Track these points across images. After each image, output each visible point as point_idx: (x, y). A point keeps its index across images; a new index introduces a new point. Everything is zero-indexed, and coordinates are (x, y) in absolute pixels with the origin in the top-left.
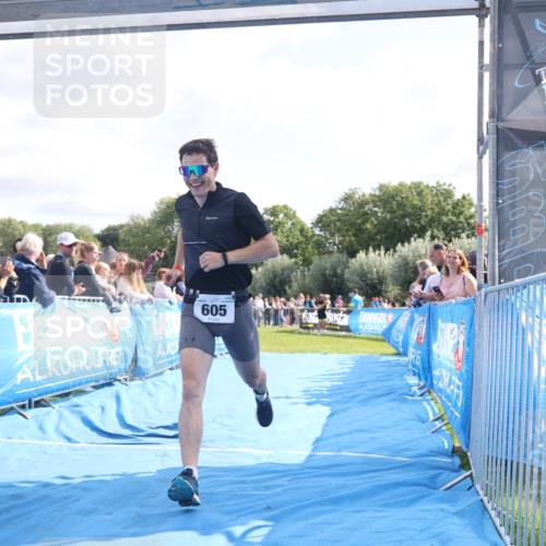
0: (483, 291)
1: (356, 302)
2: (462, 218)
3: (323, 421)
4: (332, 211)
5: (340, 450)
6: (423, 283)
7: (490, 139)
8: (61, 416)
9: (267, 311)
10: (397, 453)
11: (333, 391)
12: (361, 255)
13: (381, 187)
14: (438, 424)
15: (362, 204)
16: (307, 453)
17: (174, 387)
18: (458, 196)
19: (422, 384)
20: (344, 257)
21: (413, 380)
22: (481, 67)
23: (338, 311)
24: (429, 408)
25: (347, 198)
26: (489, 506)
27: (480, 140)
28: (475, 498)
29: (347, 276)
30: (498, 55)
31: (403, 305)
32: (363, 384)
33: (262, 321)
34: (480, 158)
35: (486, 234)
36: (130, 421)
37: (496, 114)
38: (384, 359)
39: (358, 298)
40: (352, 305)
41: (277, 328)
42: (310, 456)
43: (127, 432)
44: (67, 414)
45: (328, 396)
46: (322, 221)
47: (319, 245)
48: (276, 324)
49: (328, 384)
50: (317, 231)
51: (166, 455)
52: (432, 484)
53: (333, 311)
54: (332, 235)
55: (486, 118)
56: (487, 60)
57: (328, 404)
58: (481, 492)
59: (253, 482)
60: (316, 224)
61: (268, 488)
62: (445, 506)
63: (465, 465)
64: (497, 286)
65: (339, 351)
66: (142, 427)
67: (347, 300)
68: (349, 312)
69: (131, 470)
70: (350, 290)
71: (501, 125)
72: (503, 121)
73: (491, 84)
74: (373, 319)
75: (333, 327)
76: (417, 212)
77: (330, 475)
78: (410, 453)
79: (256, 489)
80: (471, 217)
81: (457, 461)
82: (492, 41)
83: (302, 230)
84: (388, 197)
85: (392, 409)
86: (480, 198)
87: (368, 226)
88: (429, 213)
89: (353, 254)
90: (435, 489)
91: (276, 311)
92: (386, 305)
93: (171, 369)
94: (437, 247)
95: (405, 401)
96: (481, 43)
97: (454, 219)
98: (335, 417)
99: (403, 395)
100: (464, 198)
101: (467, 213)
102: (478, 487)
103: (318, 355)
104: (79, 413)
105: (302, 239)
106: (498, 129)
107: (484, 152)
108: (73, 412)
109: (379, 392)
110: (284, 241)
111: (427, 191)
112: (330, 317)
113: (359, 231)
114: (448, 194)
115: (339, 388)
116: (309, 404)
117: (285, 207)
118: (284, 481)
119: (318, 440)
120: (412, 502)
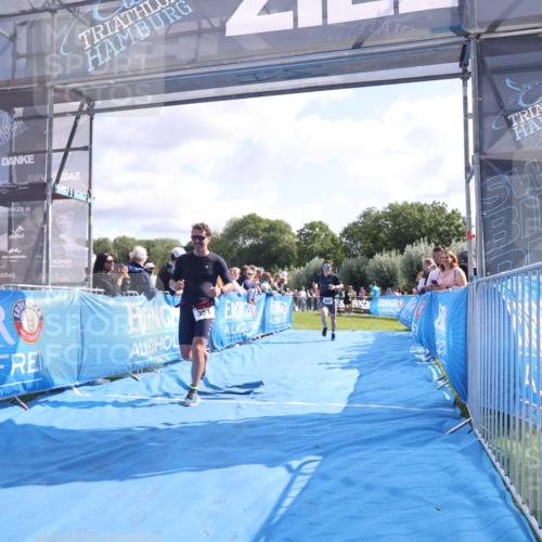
0: (475, 281)
1: (375, 292)
2: (452, 228)
3: (354, 381)
4: (355, 224)
5: (367, 403)
6: (426, 276)
7: (475, 168)
8: (162, 378)
9: (309, 300)
10: (413, 405)
11: (361, 358)
12: (377, 256)
13: (391, 206)
14: (441, 383)
15: (377, 218)
16: (344, 405)
17: (243, 357)
18: (449, 211)
19: (428, 352)
20: (365, 258)
21: (421, 349)
22: (466, 115)
23: (362, 299)
24: (433, 370)
25: (366, 215)
26: (486, 446)
27: (467, 169)
28: (475, 440)
29: (367, 272)
30: (479, 106)
31: (411, 292)
32: (383, 353)
33: (305, 307)
34: (468, 182)
35: (474, 240)
36: (212, 382)
37: (479, 149)
38: (398, 334)
39: (376, 288)
40: (372, 293)
41: (316, 312)
42: (346, 408)
43: (210, 390)
44: (166, 377)
45: (356, 362)
46: (347, 232)
47: (346, 250)
48: (316, 309)
49: (357, 353)
50: (344, 240)
51: (239, 407)
52: (440, 429)
53: (358, 299)
54: (355, 242)
55: (471, 153)
56: (470, 110)
57: (358, 368)
58: (479, 435)
59: (304, 427)
60: (342, 235)
61: (316, 431)
62: (451, 446)
63: (465, 414)
64: (485, 278)
65: (364, 329)
66: (221, 386)
67: (368, 291)
68: (369, 299)
69: (214, 418)
70: (370, 283)
71: (483, 157)
72: (484, 154)
73: (474, 128)
74: (389, 304)
75: (358, 311)
76: (418, 224)
77: (363, 422)
78: (421, 404)
79: (307, 432)
80: (459, 226)
81: (458, 411)
82: (474, 96)
83: (333, 240)
84: (396, 213)
85: (404, 372)
86: (469, 212)
87: (382, 235)
88: (428, 224)
89: (371, 256)
90: (443, 432)
91: (315, 300)
92: (397, 294)
93: (240, 344)
94: (436, 250)
95: (416, 365)
96: (465, 98)
97: (447, 228)
98: (364, 378)
99: (413, 362)
100: (453, 212)
101: (457, 223)
102: (476, 431)
103: (347, 332)
104: (175, 376)
105: (332, 245)
106: (480, 160)
107: (470, 178)
108: (171, 376)
109: (395, 359)
110: (320, 248)
111: (426, 208)
112: (355, 303)
113: (375, 239)
114: (442, 210)
115: (364, 356)
116: (344, 368)
117: (320, 223)
118: (326, 427)
119: (351, 395)
120: (425, 442)
